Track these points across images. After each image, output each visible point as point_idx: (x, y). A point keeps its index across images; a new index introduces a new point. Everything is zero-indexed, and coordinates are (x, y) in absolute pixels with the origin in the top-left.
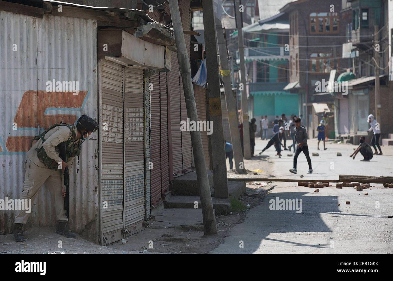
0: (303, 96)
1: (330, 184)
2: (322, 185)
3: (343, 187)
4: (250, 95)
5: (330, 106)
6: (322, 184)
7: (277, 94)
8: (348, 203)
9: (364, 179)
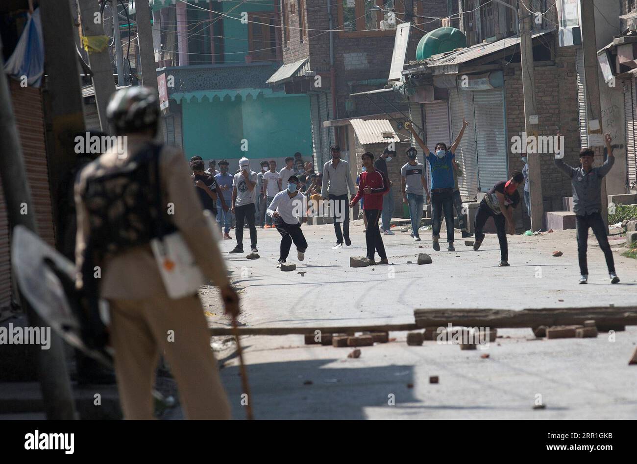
0: (323, 99)
1: (392, 334)
2: (368, 339)
3: (425, 343)
4: (172, 102)
5: (398, 125)
6: (368, 336)
7: (249, 96)
8: (434, 380)
9: (482, 318)
